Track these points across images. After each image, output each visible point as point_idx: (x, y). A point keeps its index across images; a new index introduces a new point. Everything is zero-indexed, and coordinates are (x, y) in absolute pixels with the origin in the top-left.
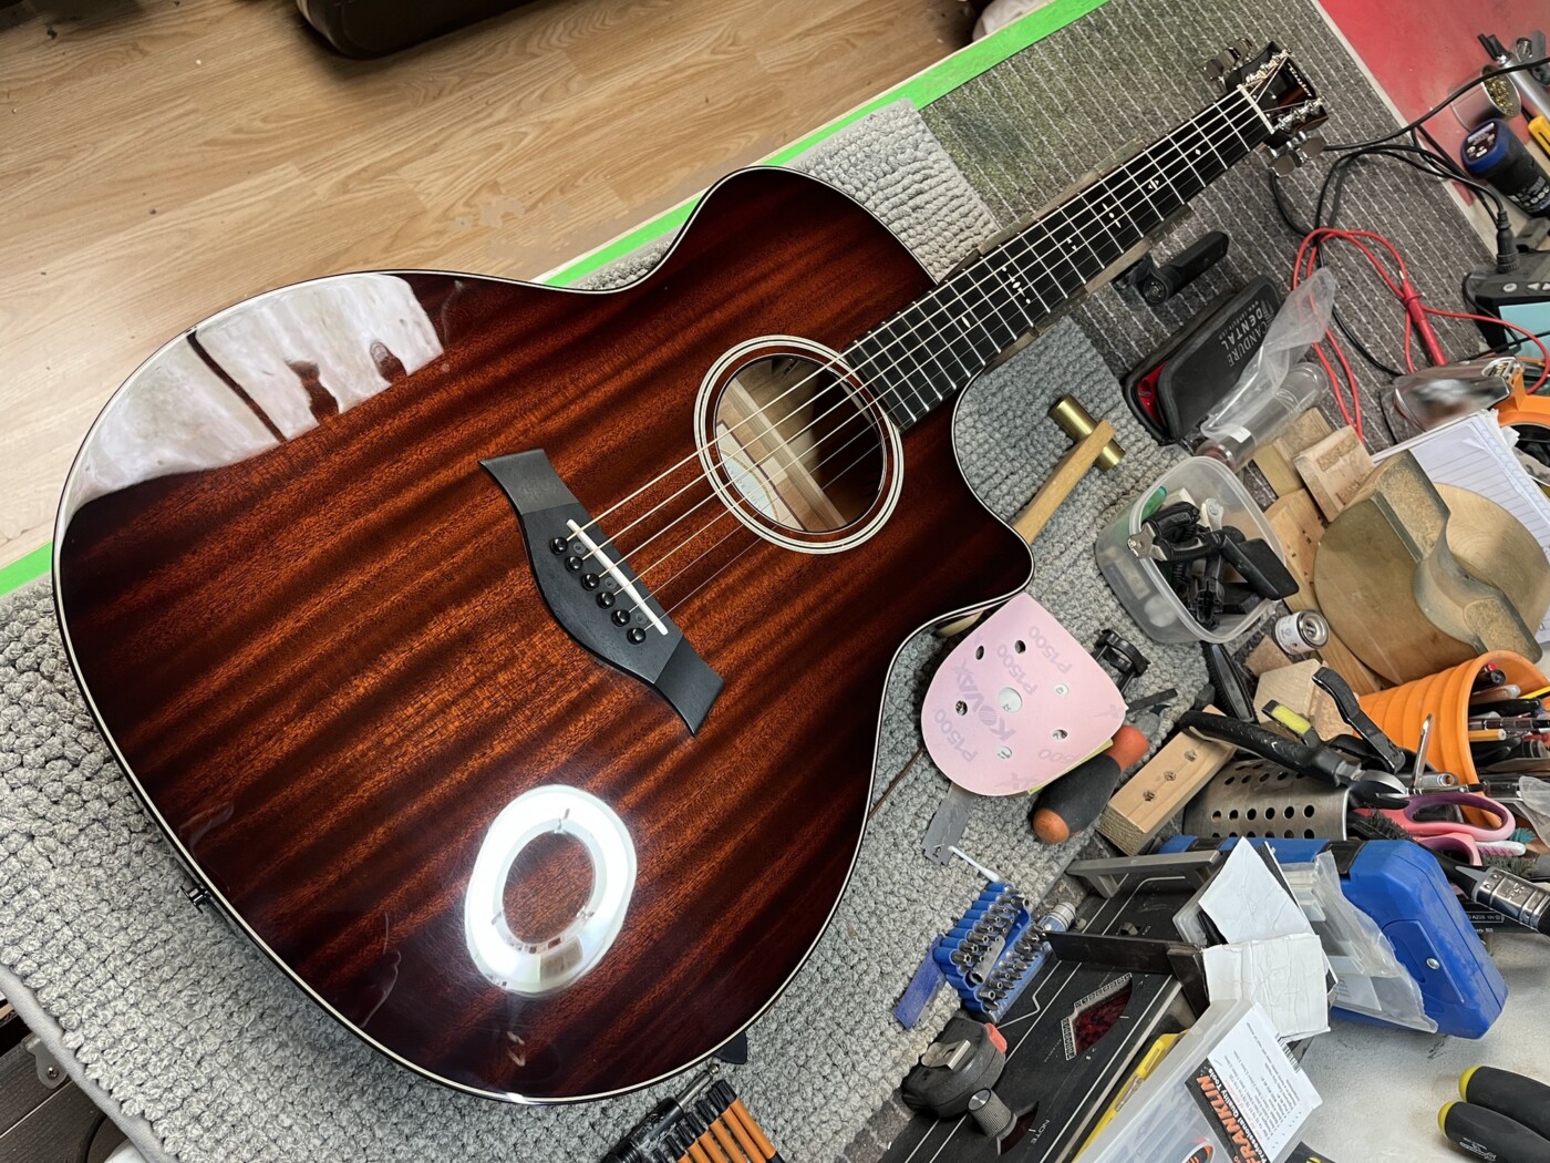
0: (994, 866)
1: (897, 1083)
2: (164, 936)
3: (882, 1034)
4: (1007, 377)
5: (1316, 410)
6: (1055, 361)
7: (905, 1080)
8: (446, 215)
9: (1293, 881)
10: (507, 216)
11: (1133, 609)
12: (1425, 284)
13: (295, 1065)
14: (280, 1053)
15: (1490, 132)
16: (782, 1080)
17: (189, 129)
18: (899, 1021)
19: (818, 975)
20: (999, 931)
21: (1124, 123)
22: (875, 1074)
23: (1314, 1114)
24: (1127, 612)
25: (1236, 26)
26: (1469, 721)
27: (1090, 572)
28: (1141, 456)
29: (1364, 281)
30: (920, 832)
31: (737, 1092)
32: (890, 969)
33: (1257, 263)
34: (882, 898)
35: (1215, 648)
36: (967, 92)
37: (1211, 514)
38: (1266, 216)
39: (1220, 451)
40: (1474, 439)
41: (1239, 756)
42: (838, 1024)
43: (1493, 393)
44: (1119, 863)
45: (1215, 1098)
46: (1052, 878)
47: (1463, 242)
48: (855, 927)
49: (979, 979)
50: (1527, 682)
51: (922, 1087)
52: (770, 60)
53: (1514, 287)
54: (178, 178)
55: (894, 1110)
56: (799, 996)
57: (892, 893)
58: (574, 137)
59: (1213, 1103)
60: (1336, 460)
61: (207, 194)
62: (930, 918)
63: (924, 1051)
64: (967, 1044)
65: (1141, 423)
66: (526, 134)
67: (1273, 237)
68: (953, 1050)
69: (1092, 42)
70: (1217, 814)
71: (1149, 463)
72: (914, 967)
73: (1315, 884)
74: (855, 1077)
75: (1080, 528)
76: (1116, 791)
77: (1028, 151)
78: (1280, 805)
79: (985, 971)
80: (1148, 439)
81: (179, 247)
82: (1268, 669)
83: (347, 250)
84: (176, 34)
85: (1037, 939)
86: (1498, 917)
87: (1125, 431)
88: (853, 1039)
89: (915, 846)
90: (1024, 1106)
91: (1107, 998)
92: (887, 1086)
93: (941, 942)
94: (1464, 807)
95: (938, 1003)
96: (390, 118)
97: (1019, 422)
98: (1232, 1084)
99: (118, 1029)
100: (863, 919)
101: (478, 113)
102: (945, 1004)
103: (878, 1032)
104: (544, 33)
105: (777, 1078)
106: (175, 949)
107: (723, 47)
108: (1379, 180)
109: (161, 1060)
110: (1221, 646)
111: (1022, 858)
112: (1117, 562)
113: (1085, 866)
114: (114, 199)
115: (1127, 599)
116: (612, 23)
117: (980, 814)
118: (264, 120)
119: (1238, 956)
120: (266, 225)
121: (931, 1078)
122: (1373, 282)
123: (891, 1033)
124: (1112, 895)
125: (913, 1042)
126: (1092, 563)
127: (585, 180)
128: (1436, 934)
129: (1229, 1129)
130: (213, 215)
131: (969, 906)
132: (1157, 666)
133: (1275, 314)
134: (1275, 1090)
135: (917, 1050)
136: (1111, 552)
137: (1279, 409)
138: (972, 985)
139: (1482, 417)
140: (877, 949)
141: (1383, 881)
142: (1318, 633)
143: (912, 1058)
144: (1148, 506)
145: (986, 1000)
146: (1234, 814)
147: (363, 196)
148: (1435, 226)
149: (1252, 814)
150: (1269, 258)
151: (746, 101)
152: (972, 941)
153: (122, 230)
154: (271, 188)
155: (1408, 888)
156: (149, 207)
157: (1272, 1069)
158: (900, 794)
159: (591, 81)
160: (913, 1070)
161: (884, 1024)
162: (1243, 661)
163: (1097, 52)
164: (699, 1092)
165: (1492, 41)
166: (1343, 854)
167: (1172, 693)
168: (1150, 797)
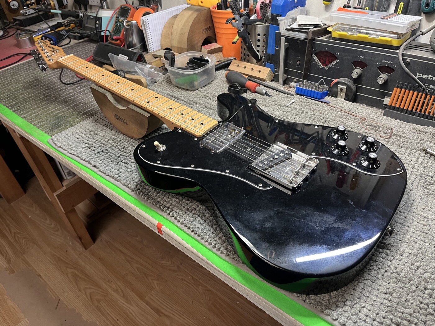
64: (339, 86)
69: (19, 107)
90: (353, 67)
102: (328, 98)
121: (349, 95)
141: (282, 5)
160: (347, 100)
168: (260, 72)
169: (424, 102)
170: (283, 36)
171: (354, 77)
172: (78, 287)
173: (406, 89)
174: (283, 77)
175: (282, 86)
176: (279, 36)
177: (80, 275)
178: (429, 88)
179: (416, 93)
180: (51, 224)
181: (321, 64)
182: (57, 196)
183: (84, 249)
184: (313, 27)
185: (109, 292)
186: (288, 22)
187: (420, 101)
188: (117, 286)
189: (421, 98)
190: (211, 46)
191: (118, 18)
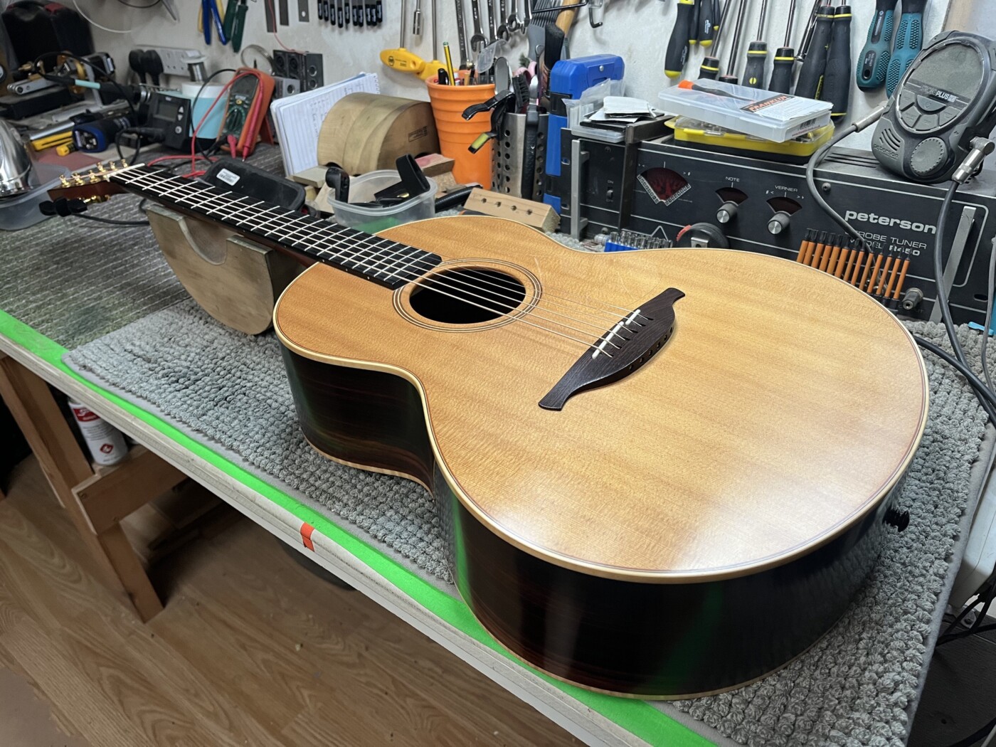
36: (49, 333)
64: (692, 238)
77: (99, 303)
90: (718, 200)
113: (575, 232)
124: (586, 219)
141: (573, 75)
168: (530, 212)
169: (862, 270)
170: (577, 138)
171: (721, 221)
172: (124, 710)
173: (825, 243)
174: (579, 223)
175: (577, 241)
176: (568, 137)
177: (128, 681)
178: (872, 240)
179: (845, 251)
180: (64, 566)
181: (655, 195)
182: (78, 494)
183: (140, 623)
184: (636, 119)
185: (196, 719)
186: (585, 110)
187: (853, 267)
188: (217, 705)
189: (855, 261)
190: (429, 161)
191: (235, 96)
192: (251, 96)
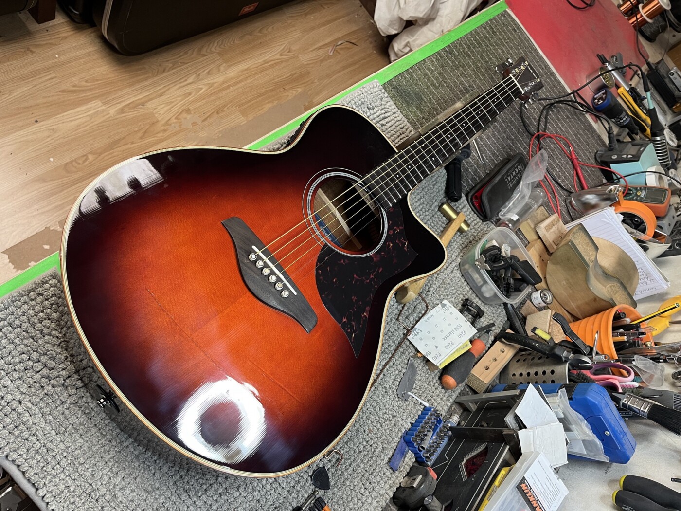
0: (426, 400)
1: (391, 495)
2: (79, 445)
3: (384, 474)
4: (422, 194)
5: (542, 207)
6: (440, 188)
7: (394, 493)
8: (167, 123)
9: (551, 401)
10: (194, 124)
11: (476, 290)
12: (581, 155)
13: (138, 499)
14: (132, 494)
15: (604, 94)
16: (344, 496)
17: (52, 85)
18: (391, 468)
19: (357, 450)
20: (431, 427)
21: (462, 91)
22: (382, 492)
23: (566, 498)
24: (474, 291)
25: (503, 52)
26: (613, 333)
27: (459, 275)
28: (476, 227)
29: (557, 155)
30: (396, 387)
31: (326, 502)
32: (386, 446)
33: (516, 147)
34: (382, 416)
35: (509, 305)
36: (400, 78)
37: (506, 250)
38: (518, 128)
39: (507, 224)
40: (606, 218)
41: (520, 350)
42: (366, 471)
43: (611, 200)
44: (476, 397)
45: (528, 493)
46: (450, 404)
47: (594, 138)
48: (371, 428)
49: (423, 448)
50: (633, 317)
51: (402, 496)
52: (305, 58)
53: (616, 157)
54: (48, 106)
55: (390, 507)
56: (350, 459)
57: (386, 413)
58: (223, 89)
59: (527, 495)
60: (552, 227)
61: (61, 113)
62: (402, 423)
63: (402, 480)
64: (421, 476)
65: (475, 213)
66: (202, 89)
67: (521, 137)
68: (415, 479)
69: (448, 58)
70: (514, 375)
71: (479, 229)
72: (396, 444)
73: (559, 402)
74: (374, 493)
75: (454, 257)
76: (474, 366)
77: (425, 102)
78: (540, 370)
79: (426, 445)
80: (478, 220)
81: (48, 137)
82: (530, 314)
83: (124, 138)
84: (47, 44)
85: (446, 430)
86: (630, 413)
87: (469, 217)
88: (373, 477)
89: (394, 393)
90: (447, 502)
91: (477, 454)
92: (387, 497)
93: (406, 433)
94: (612, 368)
95: (406, 459)
96: (142, 81)
97: (427, 213)
98: (534, 487)
99: (62, 487)
100: (374, 425)
101: (181, 79)
102: (410, 460)
103: (383, 473)
104: (209, 45)
105: (342, 495)
106: (85, 450)
107: (285, 53)
108: (561, 114)
109: (81, 500)
110: (511, 305)
111: (437, 396)
112: (470, 271)
113: (463, 398)
114: (19, 116)
115: (474, 286)
116: (238, 42)
117: (420, 378)
118: (86, 81)
119: (532, 433)
120: (88, 127)
121: (406, 492)
122: (560, 155)
123: (388, 473)
124: (474, 410)
125: (397, 477)
126: (459, 271)
127: (227, 108)
128: (608, 421)
129: (534, 505)
130: (63, 123)
131: (417, 417)
132: (486, 313)
133: (525, 168)
134: (551, 489)
135: (399, 480)
136: (467, 266)
137: (528, 207)
138: (420, 451)
139: (609, 210)
140: (381, 438)
141: (586, 400)
142: (548, 298)
143: (397, 484)
144: (481, 248)
145: (427, 457)
146: (521, 375)
147: (131, 114)
148: (583, 132)
149: (529, 374)
150: (520, 145)
151: (296, 75)
152: (420, 432)
153: (23, 129)
154: (90, 111)
155: (596, 403)
156: (35, 119)
157: (549, 479)
158: (387, 371)
159: (230, 66)
160: (397, 489)
161: (385, 470)
162: (519, 311)
163: (450, 62)
164: (310, 503)
165: (602, 57)
166: (570, 390)
167: (493, 325)
168: (487, 368)
171: (426, 499)
181: (470, 456)
191: (645, 190)
192: (645, 201)
